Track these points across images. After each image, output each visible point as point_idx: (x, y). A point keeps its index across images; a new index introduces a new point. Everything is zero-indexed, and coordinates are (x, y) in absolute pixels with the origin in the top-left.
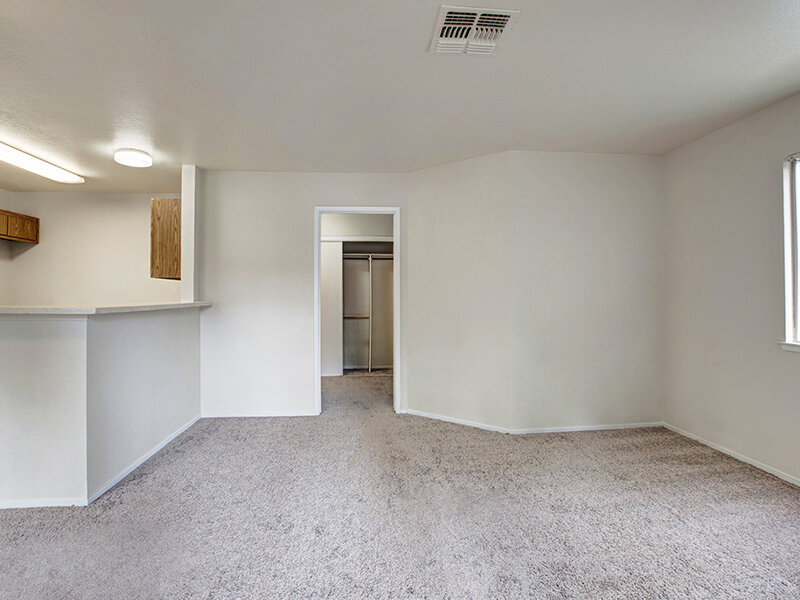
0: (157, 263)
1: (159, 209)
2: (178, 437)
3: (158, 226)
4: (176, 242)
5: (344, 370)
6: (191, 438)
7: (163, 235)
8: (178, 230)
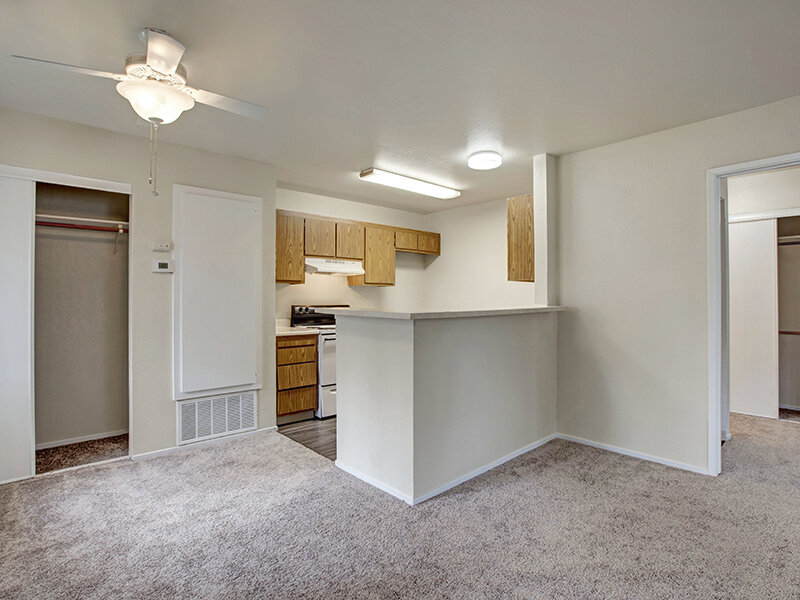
0: (513, 266)
1: (514, 208)
2: (522, 456)
3: (513, 227)
4: (530, 242)
5: (781, 410)
6: (534, 461)
7: (518, 235)
8: (531, 229)
